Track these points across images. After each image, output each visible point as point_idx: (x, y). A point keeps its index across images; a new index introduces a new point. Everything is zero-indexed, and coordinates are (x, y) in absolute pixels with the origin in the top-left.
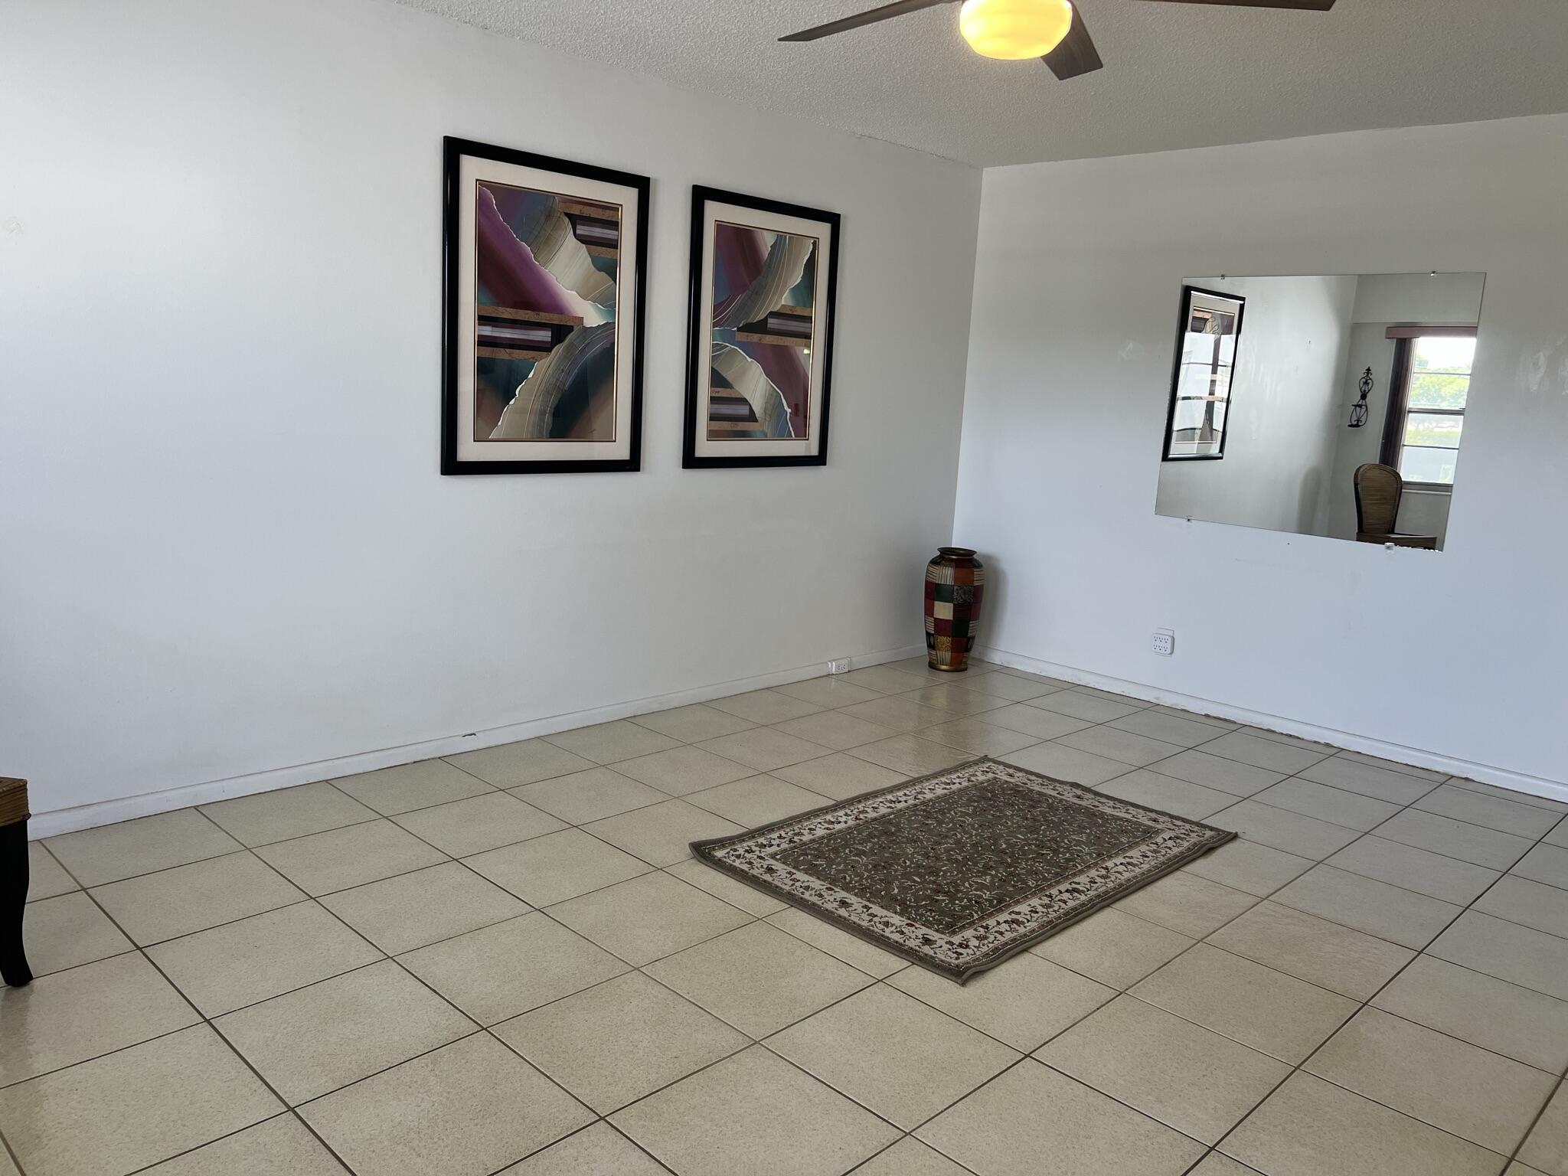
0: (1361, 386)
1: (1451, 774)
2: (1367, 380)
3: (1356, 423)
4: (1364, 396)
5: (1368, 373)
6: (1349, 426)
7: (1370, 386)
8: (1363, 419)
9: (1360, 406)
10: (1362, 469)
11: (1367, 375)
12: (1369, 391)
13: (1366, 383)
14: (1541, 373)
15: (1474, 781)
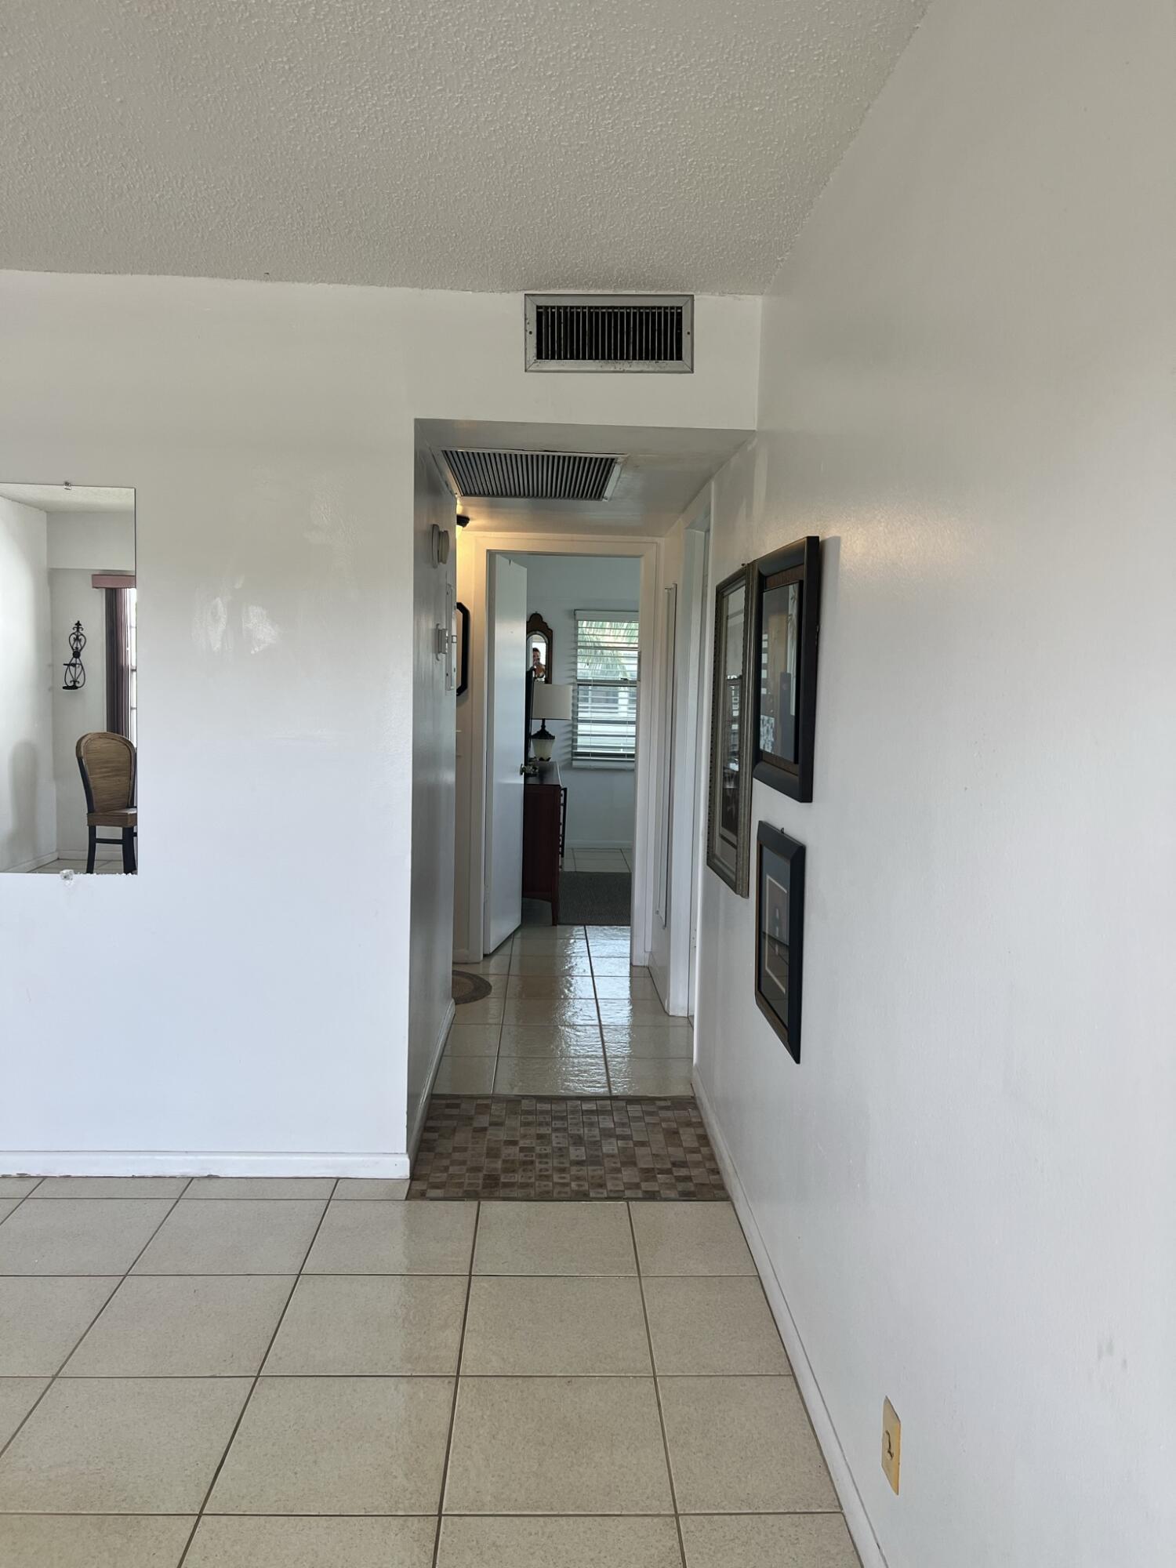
0: (72, 643)
1: (189, 1175)
2: (77, 637)
3: (72, 684)
4: (77, 654)
5: (78, 628)
6: (64, 688)
7: (82, 643)
8: (81, 679)
9: (74, 665)
10: (84, 741)
11: (78, 631)
12: (82, 648)
13: (77, 639)
14: (222, 626)
15: (219, 1177)
